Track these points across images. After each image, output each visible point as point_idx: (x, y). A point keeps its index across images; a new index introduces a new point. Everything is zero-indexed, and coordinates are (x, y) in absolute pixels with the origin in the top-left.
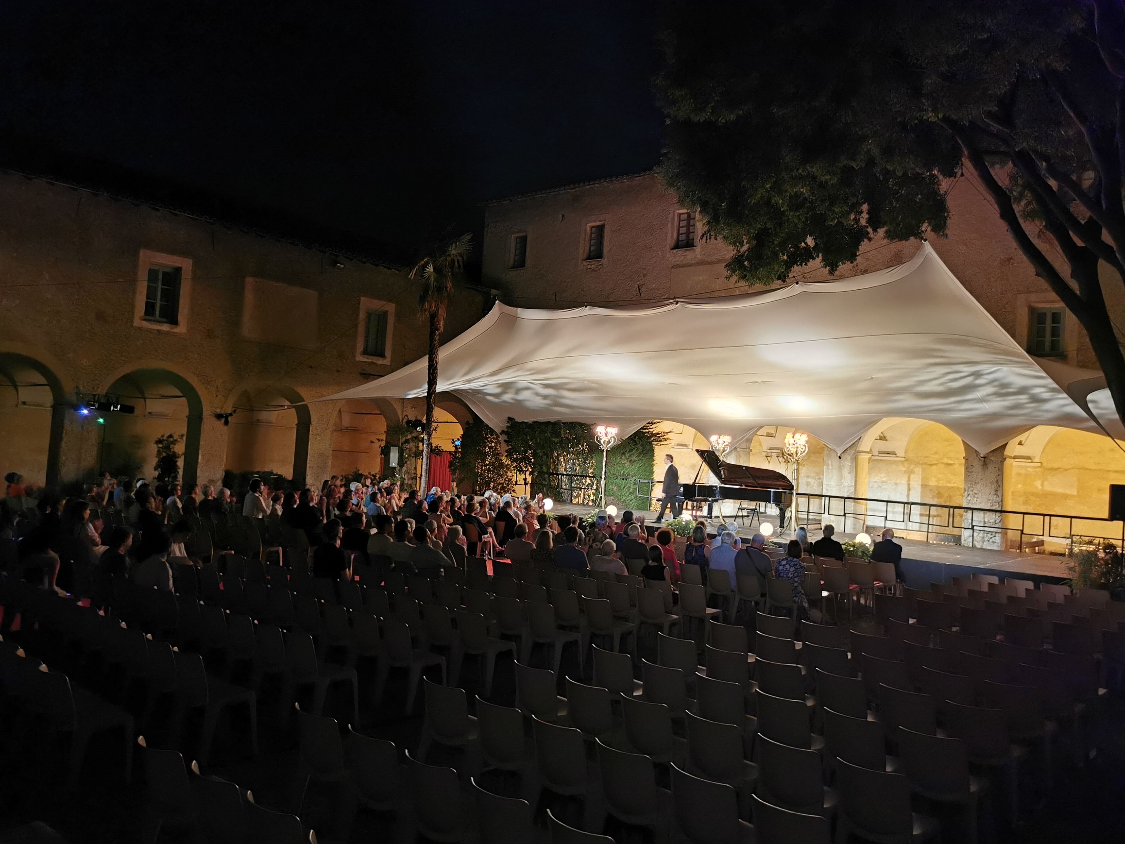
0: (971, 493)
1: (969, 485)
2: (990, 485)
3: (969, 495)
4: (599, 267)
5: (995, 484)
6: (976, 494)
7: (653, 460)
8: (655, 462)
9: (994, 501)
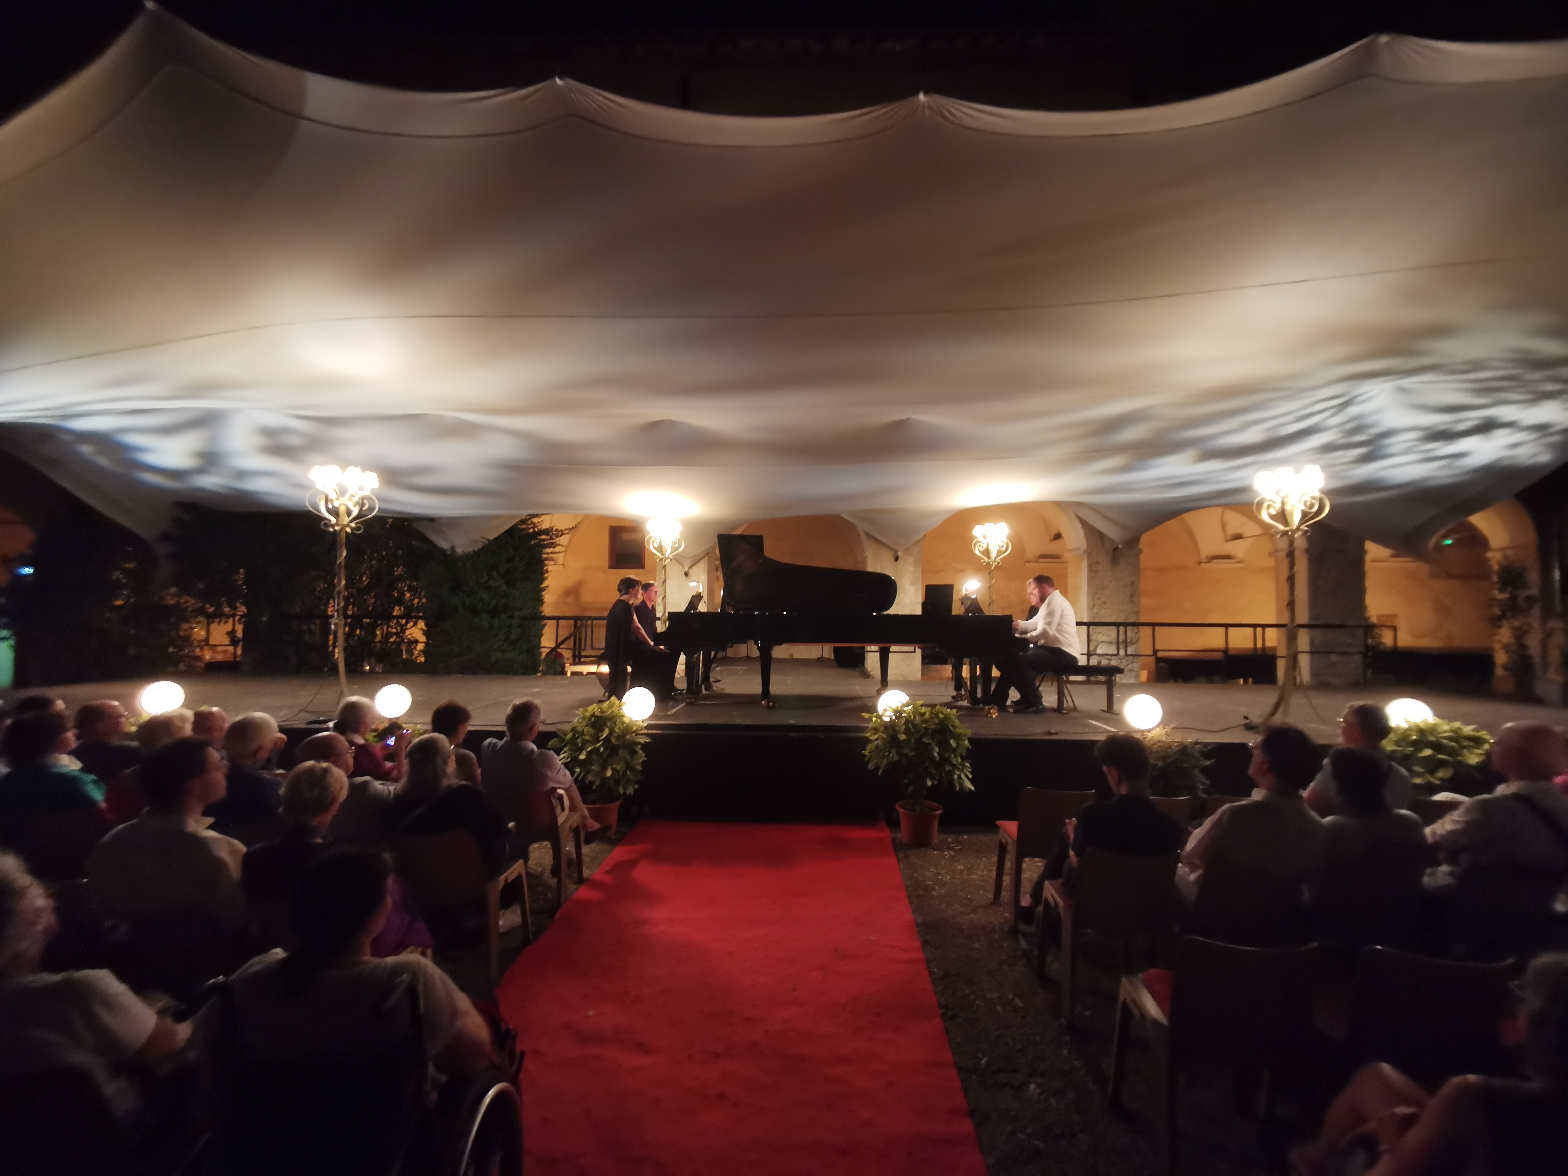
1: (1095, 591)
2: (1121, 589)
3: (1094, 606)
5: (1131, 586)
6: (1106, 601)
8: (545, 583)
9: (1127, 612)
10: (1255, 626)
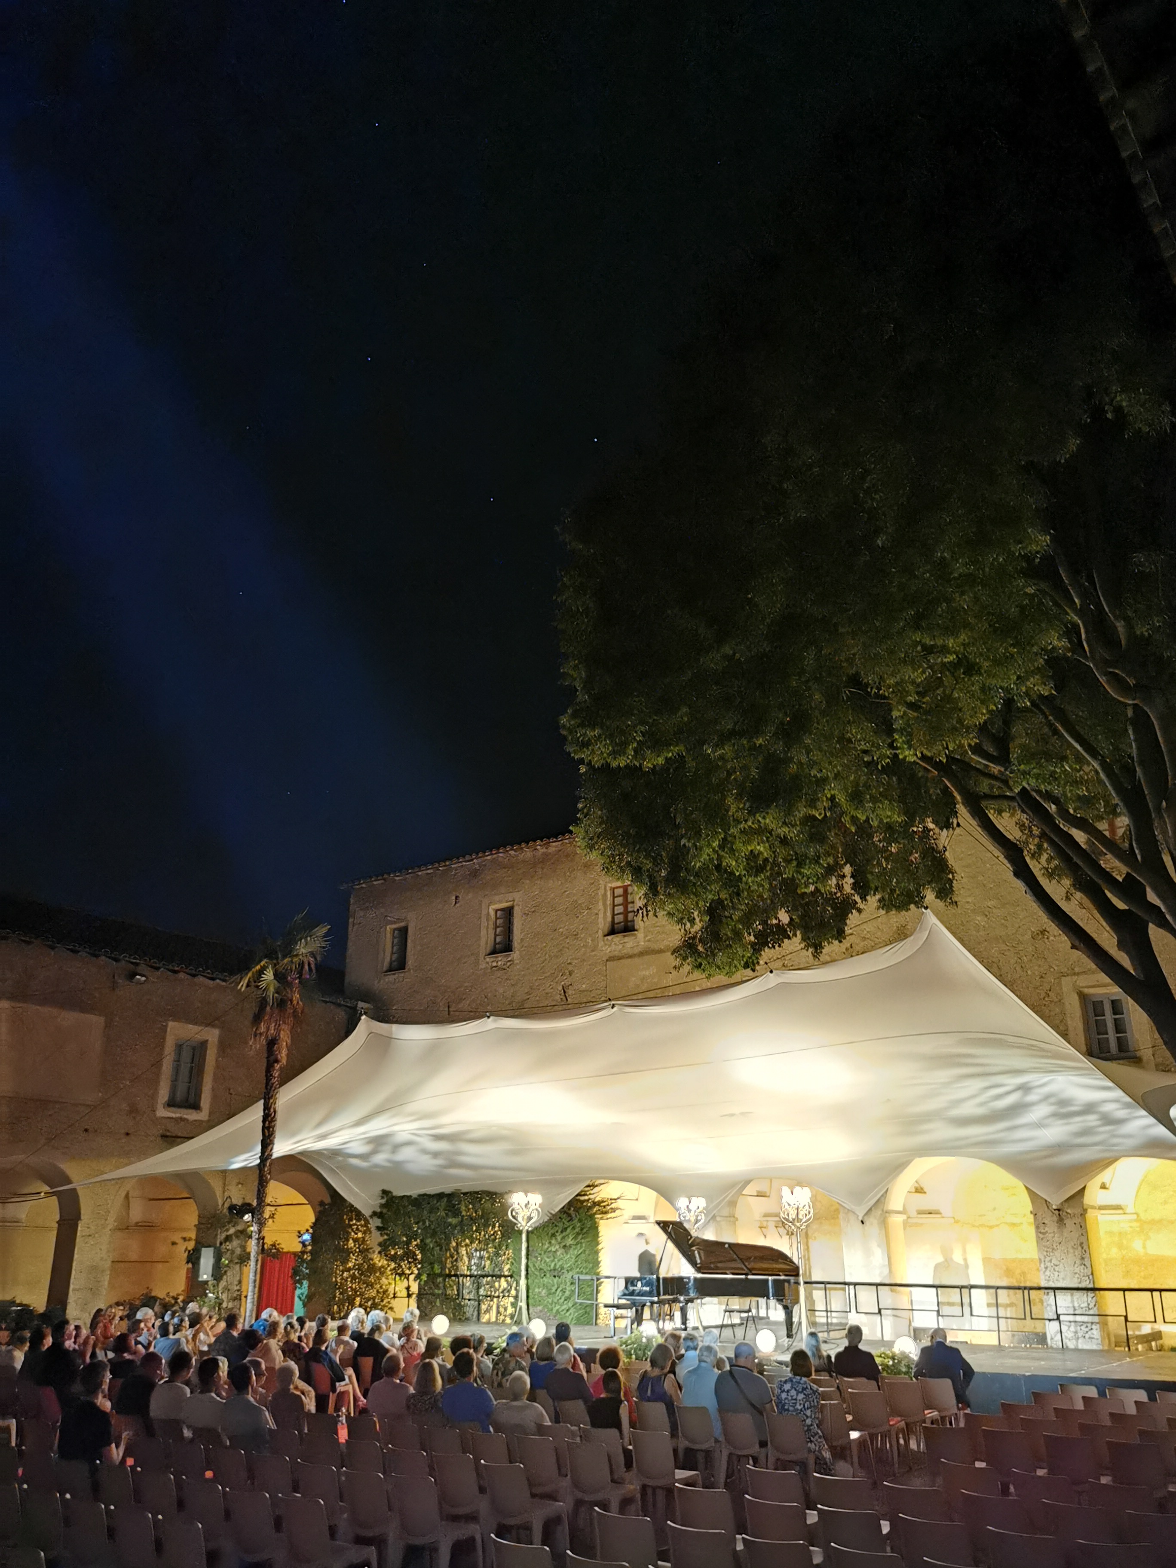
0: (1049, 1264)
1: (1045, 1253)
2: (1071, 1251)
3: (1046, 1268)
4: (509, 964)
5: (1080, 1248)
6: (1056, 1266)
7: (598, 1244)
8: (600, 1247)
9: (1082, 1274)
10: (1151, 1290)
